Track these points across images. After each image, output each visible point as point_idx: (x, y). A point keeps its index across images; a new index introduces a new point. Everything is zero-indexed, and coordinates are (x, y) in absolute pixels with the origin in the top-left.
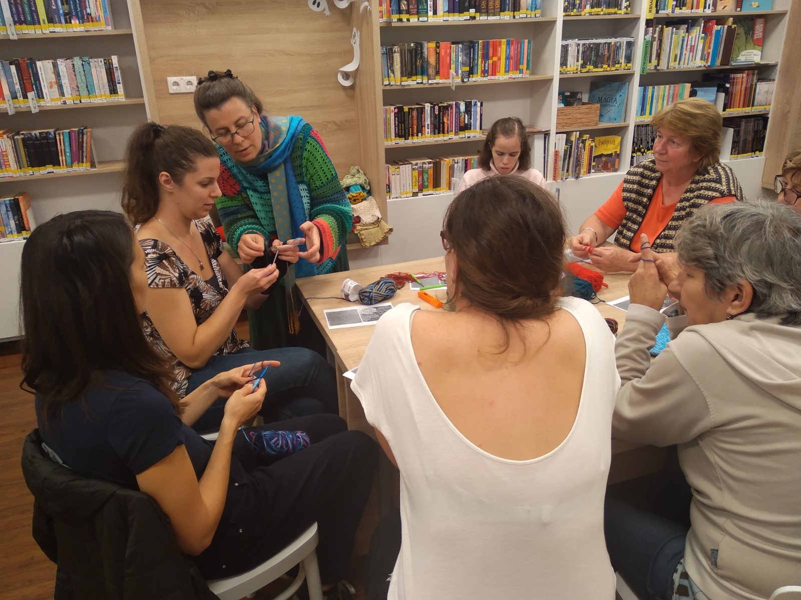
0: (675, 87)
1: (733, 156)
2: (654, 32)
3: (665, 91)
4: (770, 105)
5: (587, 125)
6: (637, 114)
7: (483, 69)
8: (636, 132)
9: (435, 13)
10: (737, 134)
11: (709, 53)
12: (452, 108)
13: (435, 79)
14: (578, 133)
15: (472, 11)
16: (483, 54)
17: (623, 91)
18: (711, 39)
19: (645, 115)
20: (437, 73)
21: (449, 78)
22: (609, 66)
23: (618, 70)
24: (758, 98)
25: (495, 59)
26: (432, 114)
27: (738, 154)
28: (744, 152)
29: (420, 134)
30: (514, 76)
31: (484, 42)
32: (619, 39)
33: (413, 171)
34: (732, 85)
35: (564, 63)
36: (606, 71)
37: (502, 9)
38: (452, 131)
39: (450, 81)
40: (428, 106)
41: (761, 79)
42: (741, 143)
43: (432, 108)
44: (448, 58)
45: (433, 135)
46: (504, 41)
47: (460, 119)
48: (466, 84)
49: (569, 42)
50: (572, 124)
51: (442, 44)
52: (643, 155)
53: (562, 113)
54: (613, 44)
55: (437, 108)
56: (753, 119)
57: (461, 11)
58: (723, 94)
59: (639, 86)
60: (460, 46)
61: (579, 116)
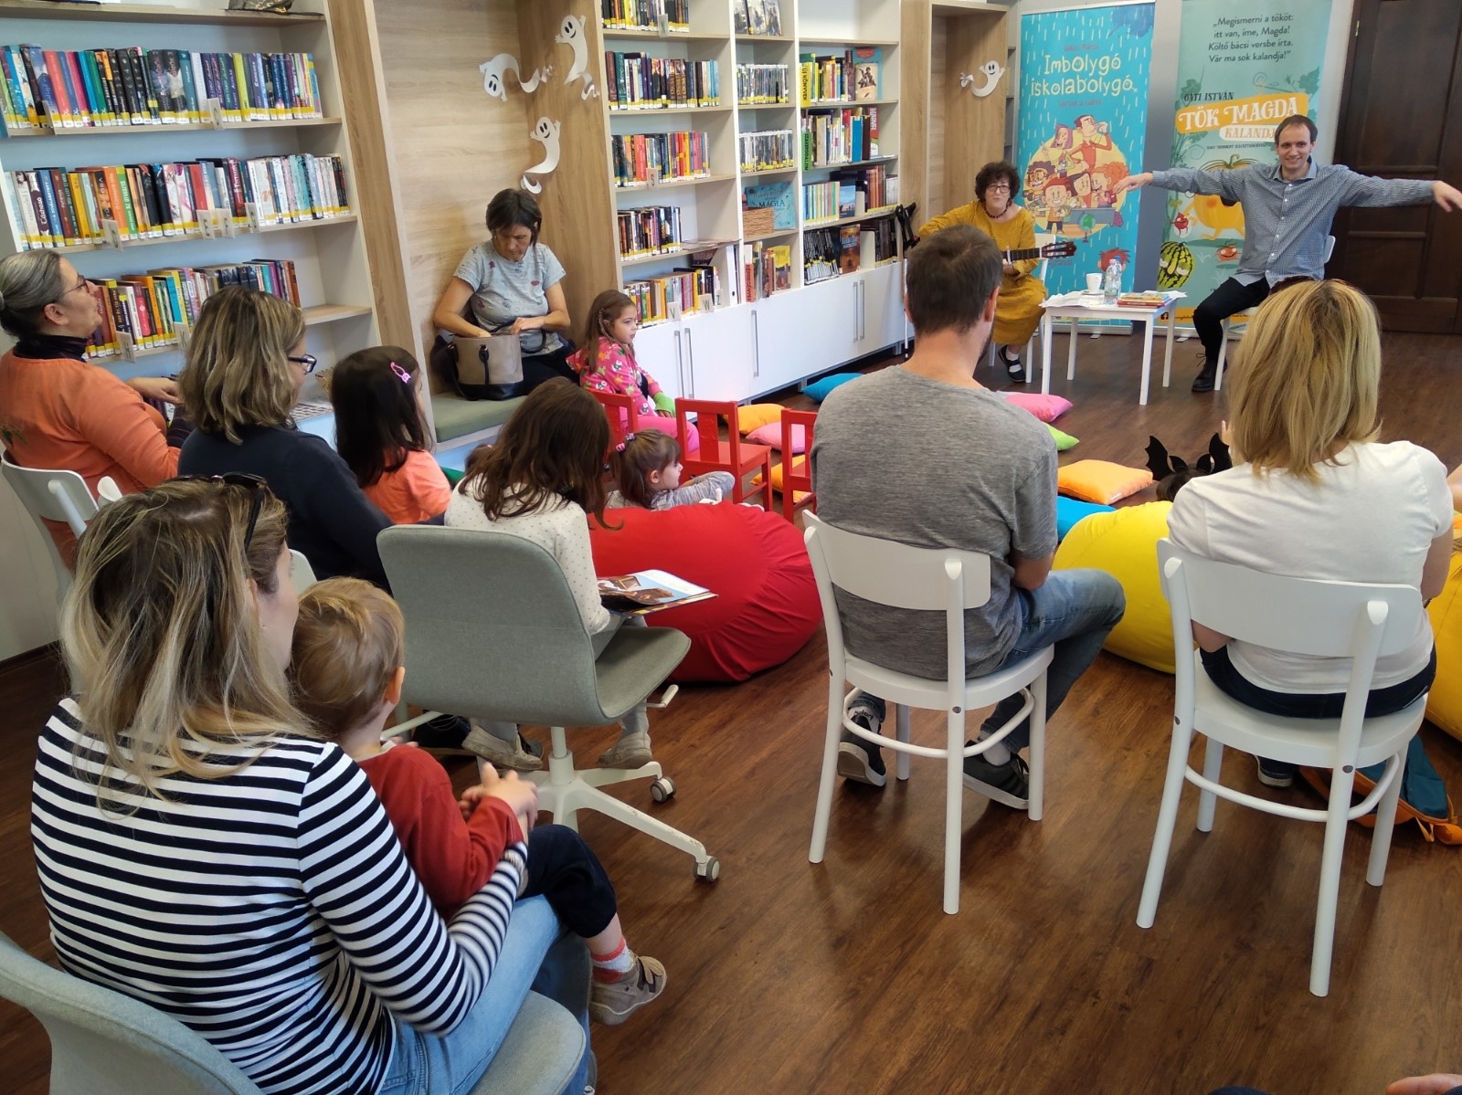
0: (828, 185)
1: (877, 262)
2: (807, 125)
3: (820, 191)
4: (897, 203)
5: (767, 232)
6: (803, 220)
7: (673, 168)
8: (805, 239)
9: (633, 100)
10: (877, 238)
11: (849, 147)
12: (654, 216)
13: (633, 181)
14: (761, 243)
15: (664, 97)
16: (672, 150)
17: (788, 191)
18: (849, 131)
19: (810, 219)
20: (635, 173)
21: (646, 180)
22: (778, 163)
23: (785, 167)
24: (890, 195)
25: (682, 155)
26: (637, 224)
27: (881, 260)
28: (886, 258)
29: (629, 249)
31: (671, 136)
32: (782, 131)
34: (869, 182)
35: (743, 160)
36: (776, 168)
37: (689, 97)
38: (655, 245)
39: (648, 182)
40: (633, 215)
41: (889, 176)
42: (882, 245)
43: (637, 216)
44: (643, 155)
46: (687, 134)
48: (661, 186)
49: (744, 135)
50: (755, 232)
51: (637, 138)
52: (814, 265)
53: (747, 218)
54: (777, 137)
55: (639, 215)
56: (886, 220)
57: (654, 99)
58: (863, 193)
59: (802, 185)
60: (655, 139)
61: (760, 222)
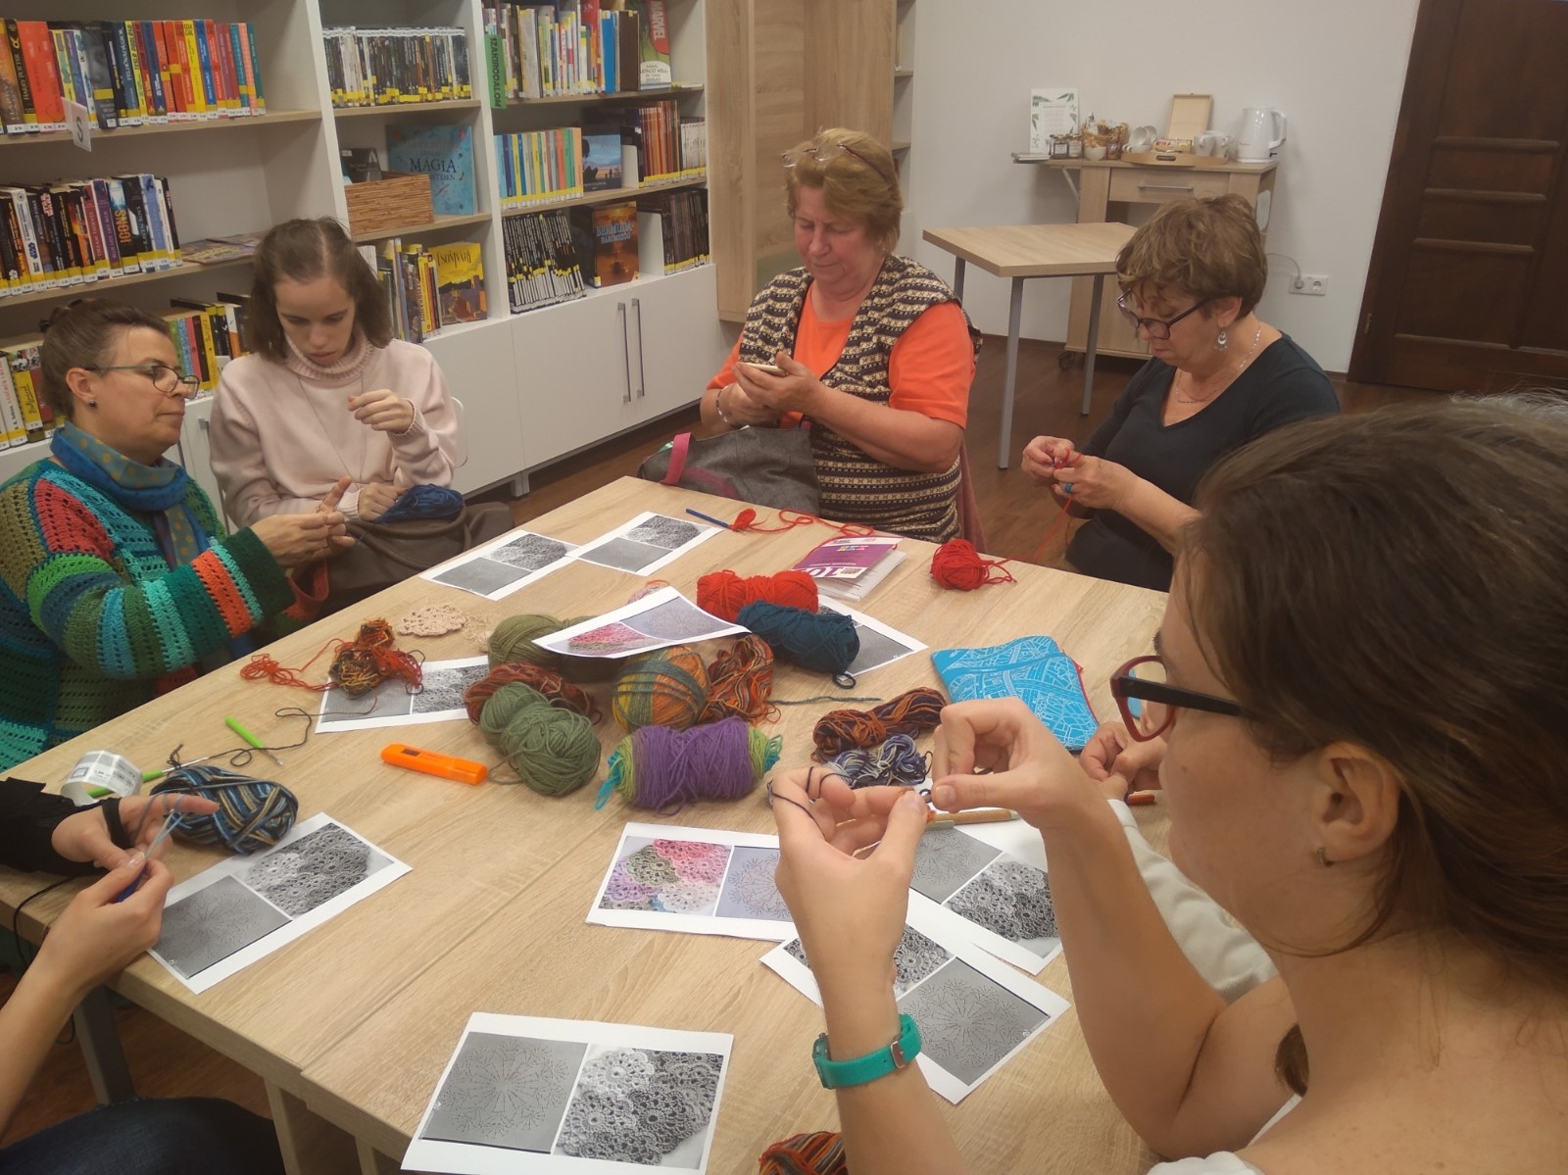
0: (555, 134)
1: (669, 266)
2: (499, 20)
3: (540, 143)
4: (704, 166)
5: (413, 223)
6: (501, 196)
7: (150, 94)
8: (506, 230)
10: (667, 224)
11: (599, 66)
12: (89, 198)
13: (23, 122)
14: (399, 242)
16: (142, 56)
17: (463, 145)
18: (598, 37)
19: (516, 195)
20: (28, 105)
21: (63, 119)
22: (429, 90)
23: (448, 99)
24: (688, 153)
25: (175, 69)
26: (37, 217)
27: (675, 263)
28: (685, 258)
29: (13, 273)
30: (230, 113)
31: (136, 26)
32: (436, 30)
33: (17, 375)
34: (645, 129)
35: (337, 82)
36: (427, 101)
38: (104, 258)
39: (69, 125)
40: (19, 197)
41: (687, 118)
42: (676, 237)
43: (35, 201)
44: (50, 66)
45: (51, 273)
46: (189, 23)
47: (116, 226)
48: (114, 134)
49: (338, 32)
50: (382, 222)
51: (25, 27)
52: (527, 278)
53: (356, 197)
54: (428, 40)
55: (46, 199)
56: (685, 194)
58: (634, 148)
59: (495, 134)
60: (77, 32)
61: (393, 203)
